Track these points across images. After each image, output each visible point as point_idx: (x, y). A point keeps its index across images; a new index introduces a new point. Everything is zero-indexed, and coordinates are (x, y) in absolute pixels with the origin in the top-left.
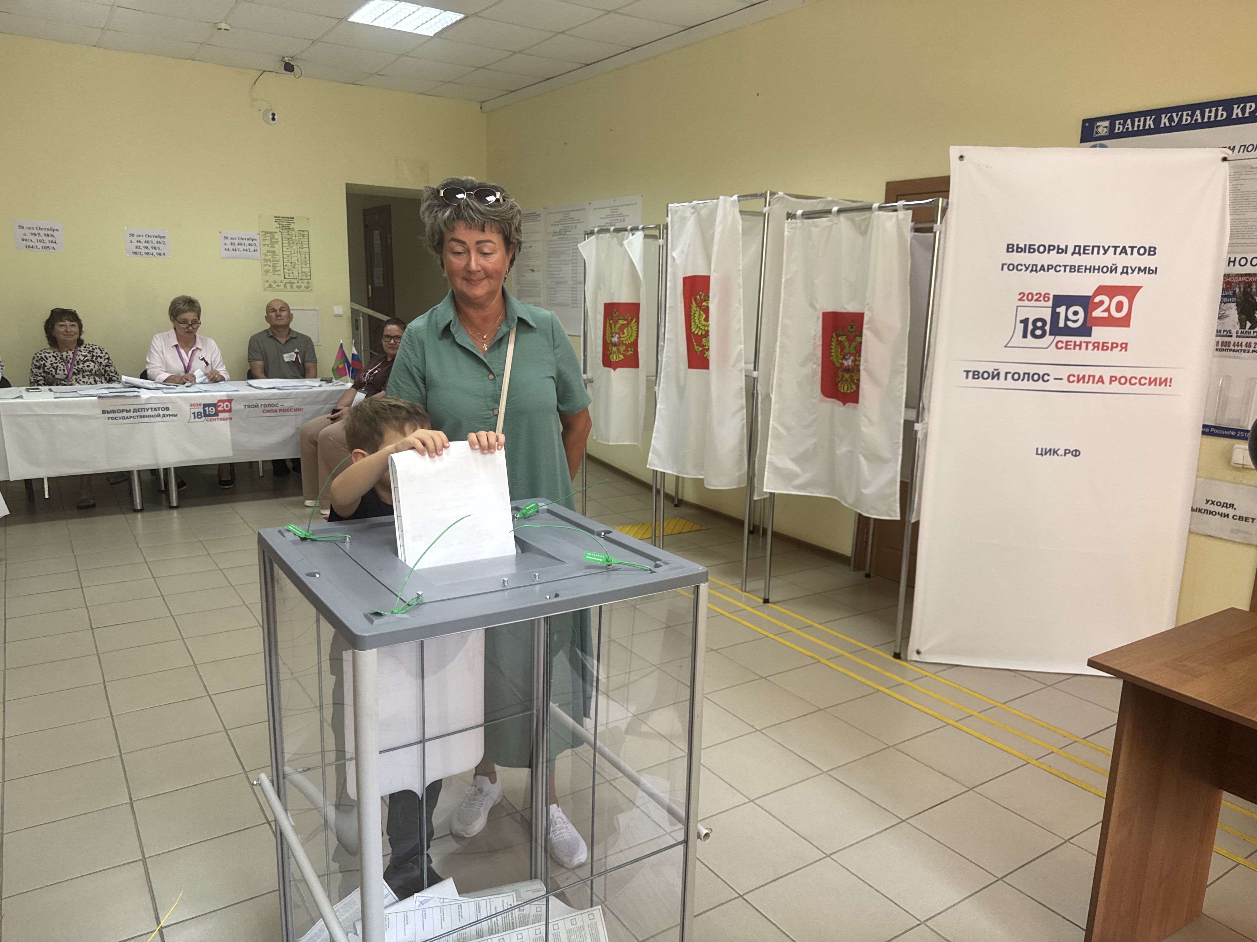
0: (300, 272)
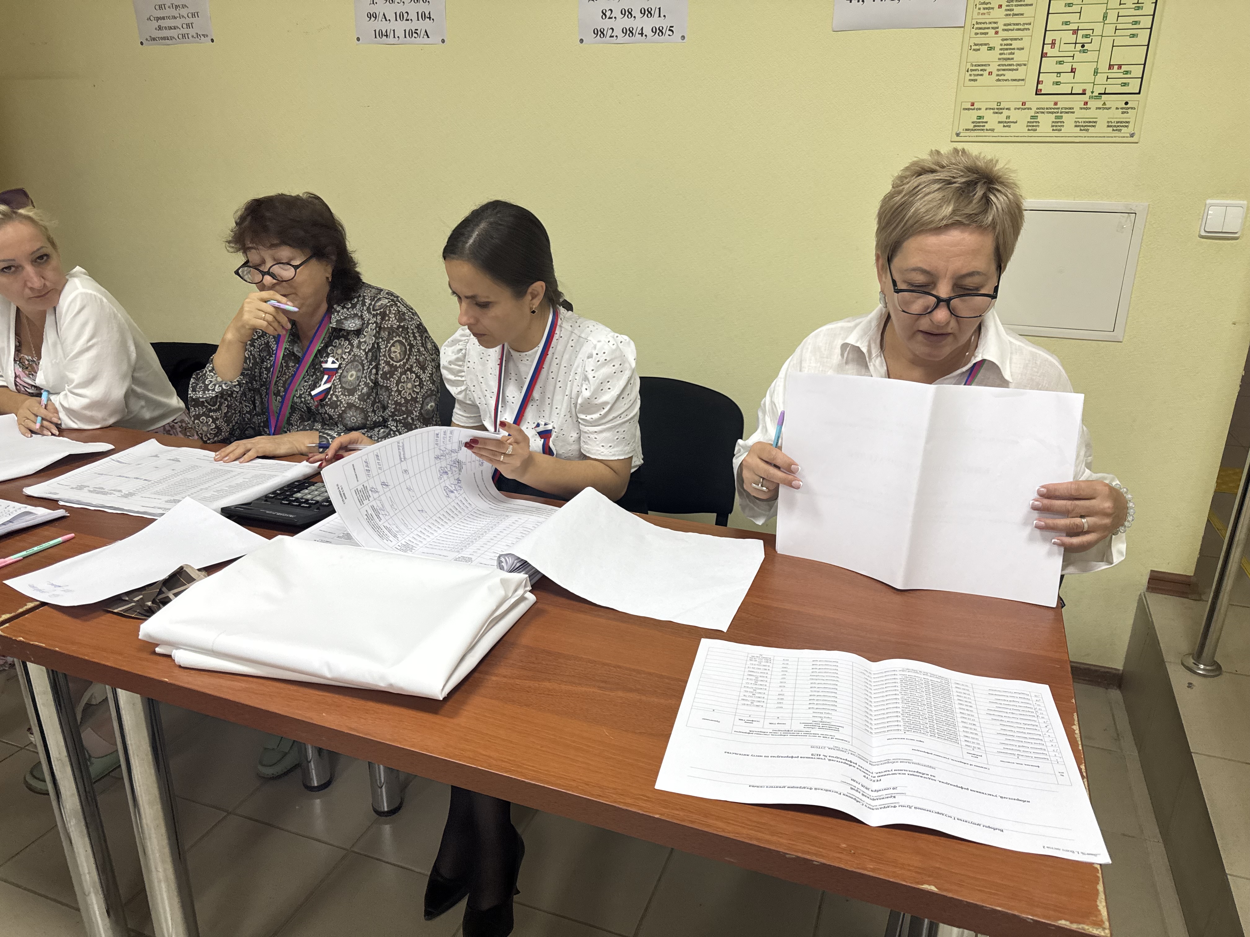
0: (1103, 67)
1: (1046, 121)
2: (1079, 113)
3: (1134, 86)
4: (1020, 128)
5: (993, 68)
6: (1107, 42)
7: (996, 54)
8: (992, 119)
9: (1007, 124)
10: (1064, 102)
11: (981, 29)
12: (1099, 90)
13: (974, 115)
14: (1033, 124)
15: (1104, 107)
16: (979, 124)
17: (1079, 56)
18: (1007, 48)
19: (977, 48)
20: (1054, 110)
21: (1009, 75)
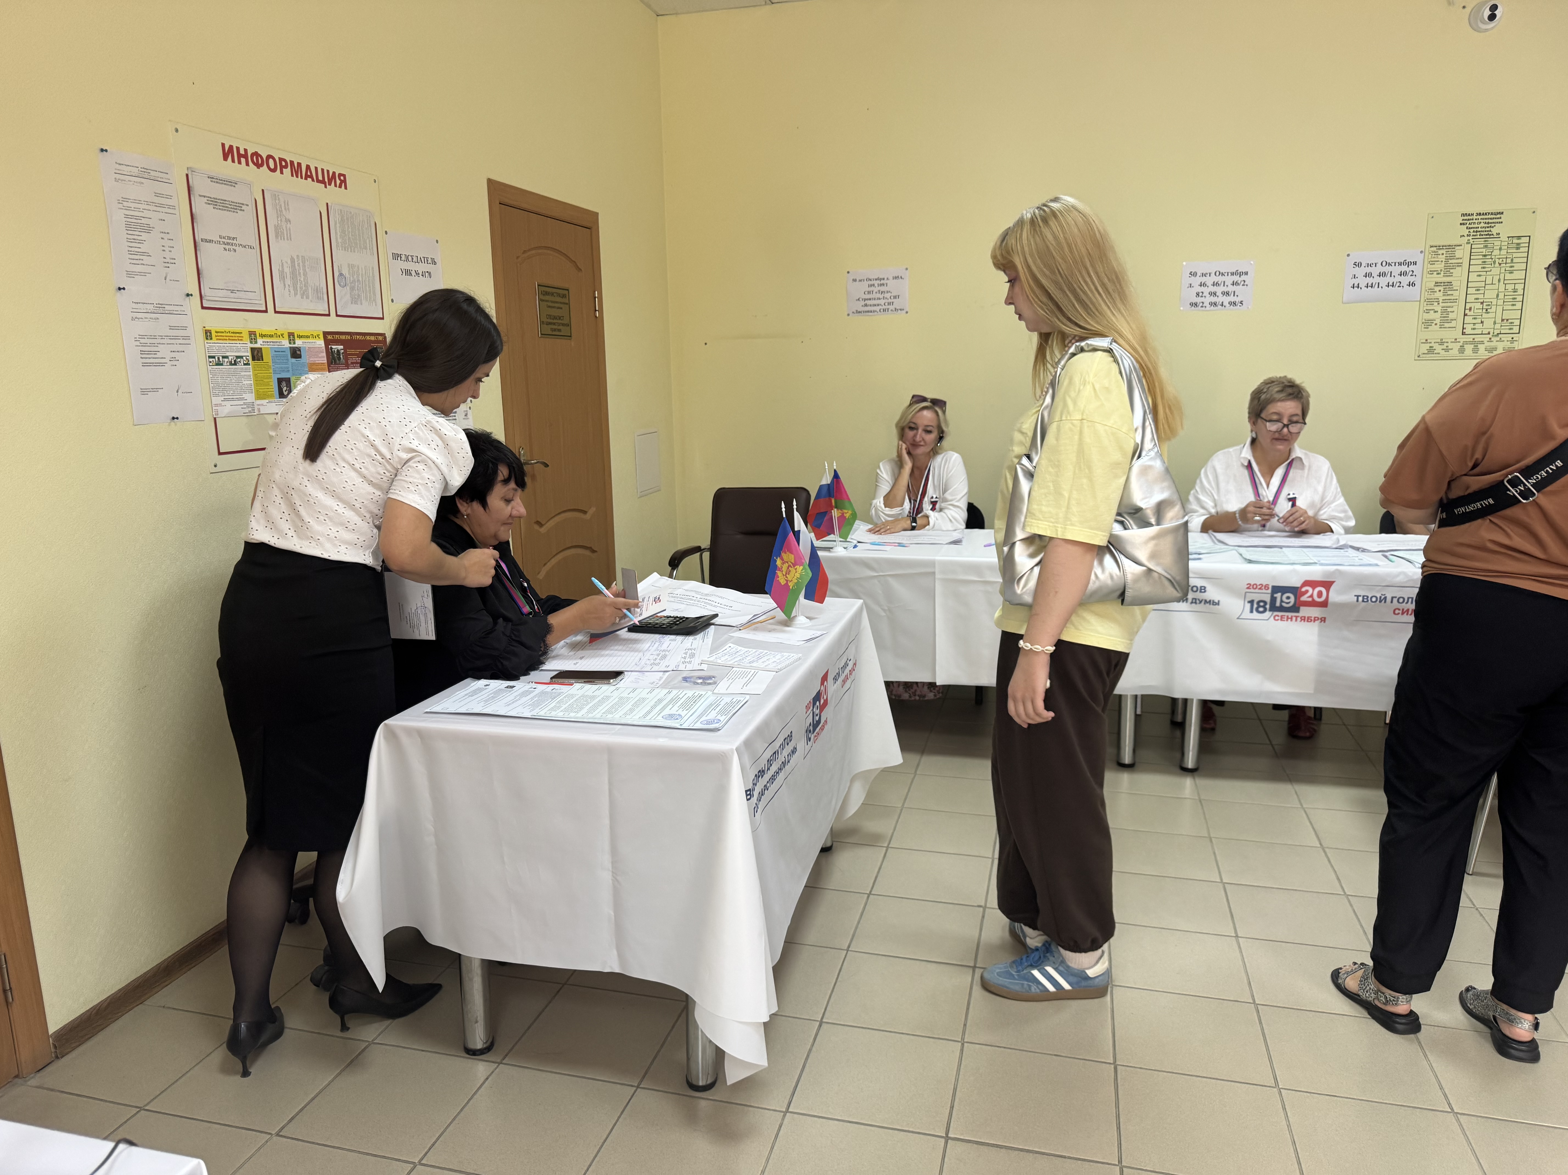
0: (1499, 320)
1: (1469, 348)
2: (1487, 344)
3: (1516, 329)
4: (1455, 352)
5: (1438, 321)
6: (1500, 309)
7: (1438, 315)
8: (1438, 348)
9: (1447, 350)
10: (1478, 338)
11: (1430, 302)
12: (1496, 332)
13: (1427, 346)
14: (1462, 350)
15: (1501, 340)
16: (1431, 350)
17: (1485, 315)
18: (1445, 311)
19: (1427, 311)
20: (1473, 342)
21: (1447, 325)
